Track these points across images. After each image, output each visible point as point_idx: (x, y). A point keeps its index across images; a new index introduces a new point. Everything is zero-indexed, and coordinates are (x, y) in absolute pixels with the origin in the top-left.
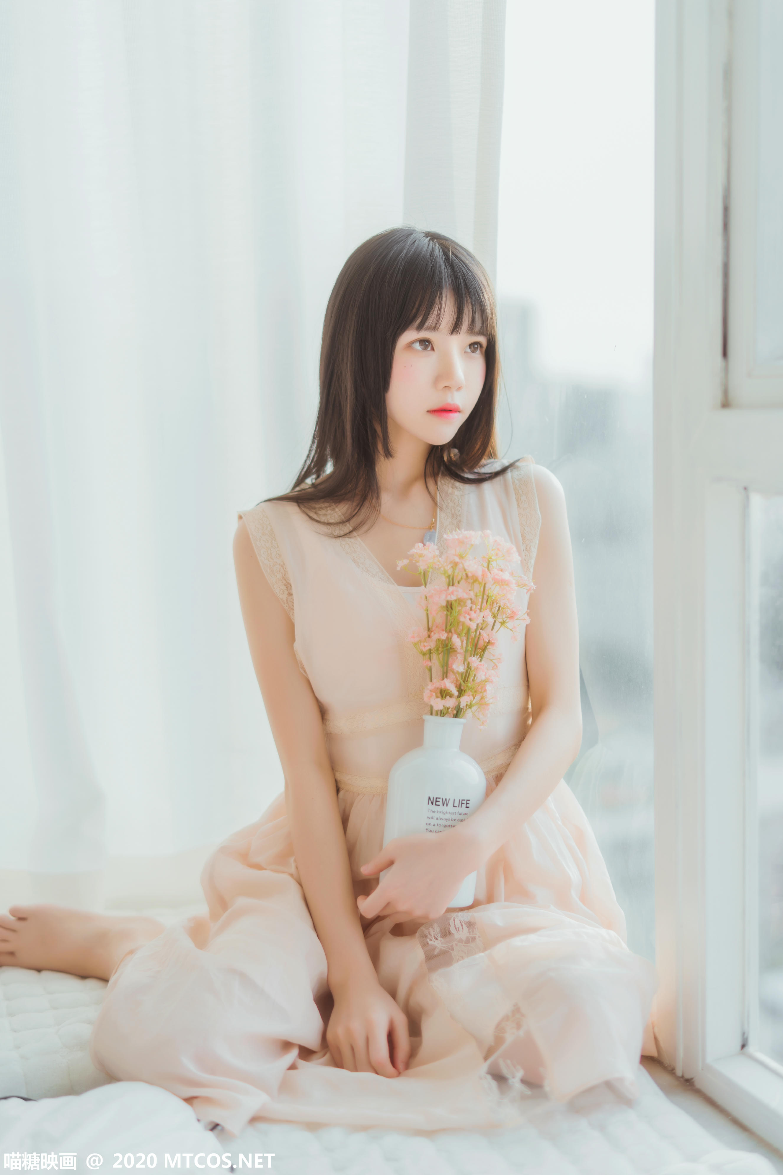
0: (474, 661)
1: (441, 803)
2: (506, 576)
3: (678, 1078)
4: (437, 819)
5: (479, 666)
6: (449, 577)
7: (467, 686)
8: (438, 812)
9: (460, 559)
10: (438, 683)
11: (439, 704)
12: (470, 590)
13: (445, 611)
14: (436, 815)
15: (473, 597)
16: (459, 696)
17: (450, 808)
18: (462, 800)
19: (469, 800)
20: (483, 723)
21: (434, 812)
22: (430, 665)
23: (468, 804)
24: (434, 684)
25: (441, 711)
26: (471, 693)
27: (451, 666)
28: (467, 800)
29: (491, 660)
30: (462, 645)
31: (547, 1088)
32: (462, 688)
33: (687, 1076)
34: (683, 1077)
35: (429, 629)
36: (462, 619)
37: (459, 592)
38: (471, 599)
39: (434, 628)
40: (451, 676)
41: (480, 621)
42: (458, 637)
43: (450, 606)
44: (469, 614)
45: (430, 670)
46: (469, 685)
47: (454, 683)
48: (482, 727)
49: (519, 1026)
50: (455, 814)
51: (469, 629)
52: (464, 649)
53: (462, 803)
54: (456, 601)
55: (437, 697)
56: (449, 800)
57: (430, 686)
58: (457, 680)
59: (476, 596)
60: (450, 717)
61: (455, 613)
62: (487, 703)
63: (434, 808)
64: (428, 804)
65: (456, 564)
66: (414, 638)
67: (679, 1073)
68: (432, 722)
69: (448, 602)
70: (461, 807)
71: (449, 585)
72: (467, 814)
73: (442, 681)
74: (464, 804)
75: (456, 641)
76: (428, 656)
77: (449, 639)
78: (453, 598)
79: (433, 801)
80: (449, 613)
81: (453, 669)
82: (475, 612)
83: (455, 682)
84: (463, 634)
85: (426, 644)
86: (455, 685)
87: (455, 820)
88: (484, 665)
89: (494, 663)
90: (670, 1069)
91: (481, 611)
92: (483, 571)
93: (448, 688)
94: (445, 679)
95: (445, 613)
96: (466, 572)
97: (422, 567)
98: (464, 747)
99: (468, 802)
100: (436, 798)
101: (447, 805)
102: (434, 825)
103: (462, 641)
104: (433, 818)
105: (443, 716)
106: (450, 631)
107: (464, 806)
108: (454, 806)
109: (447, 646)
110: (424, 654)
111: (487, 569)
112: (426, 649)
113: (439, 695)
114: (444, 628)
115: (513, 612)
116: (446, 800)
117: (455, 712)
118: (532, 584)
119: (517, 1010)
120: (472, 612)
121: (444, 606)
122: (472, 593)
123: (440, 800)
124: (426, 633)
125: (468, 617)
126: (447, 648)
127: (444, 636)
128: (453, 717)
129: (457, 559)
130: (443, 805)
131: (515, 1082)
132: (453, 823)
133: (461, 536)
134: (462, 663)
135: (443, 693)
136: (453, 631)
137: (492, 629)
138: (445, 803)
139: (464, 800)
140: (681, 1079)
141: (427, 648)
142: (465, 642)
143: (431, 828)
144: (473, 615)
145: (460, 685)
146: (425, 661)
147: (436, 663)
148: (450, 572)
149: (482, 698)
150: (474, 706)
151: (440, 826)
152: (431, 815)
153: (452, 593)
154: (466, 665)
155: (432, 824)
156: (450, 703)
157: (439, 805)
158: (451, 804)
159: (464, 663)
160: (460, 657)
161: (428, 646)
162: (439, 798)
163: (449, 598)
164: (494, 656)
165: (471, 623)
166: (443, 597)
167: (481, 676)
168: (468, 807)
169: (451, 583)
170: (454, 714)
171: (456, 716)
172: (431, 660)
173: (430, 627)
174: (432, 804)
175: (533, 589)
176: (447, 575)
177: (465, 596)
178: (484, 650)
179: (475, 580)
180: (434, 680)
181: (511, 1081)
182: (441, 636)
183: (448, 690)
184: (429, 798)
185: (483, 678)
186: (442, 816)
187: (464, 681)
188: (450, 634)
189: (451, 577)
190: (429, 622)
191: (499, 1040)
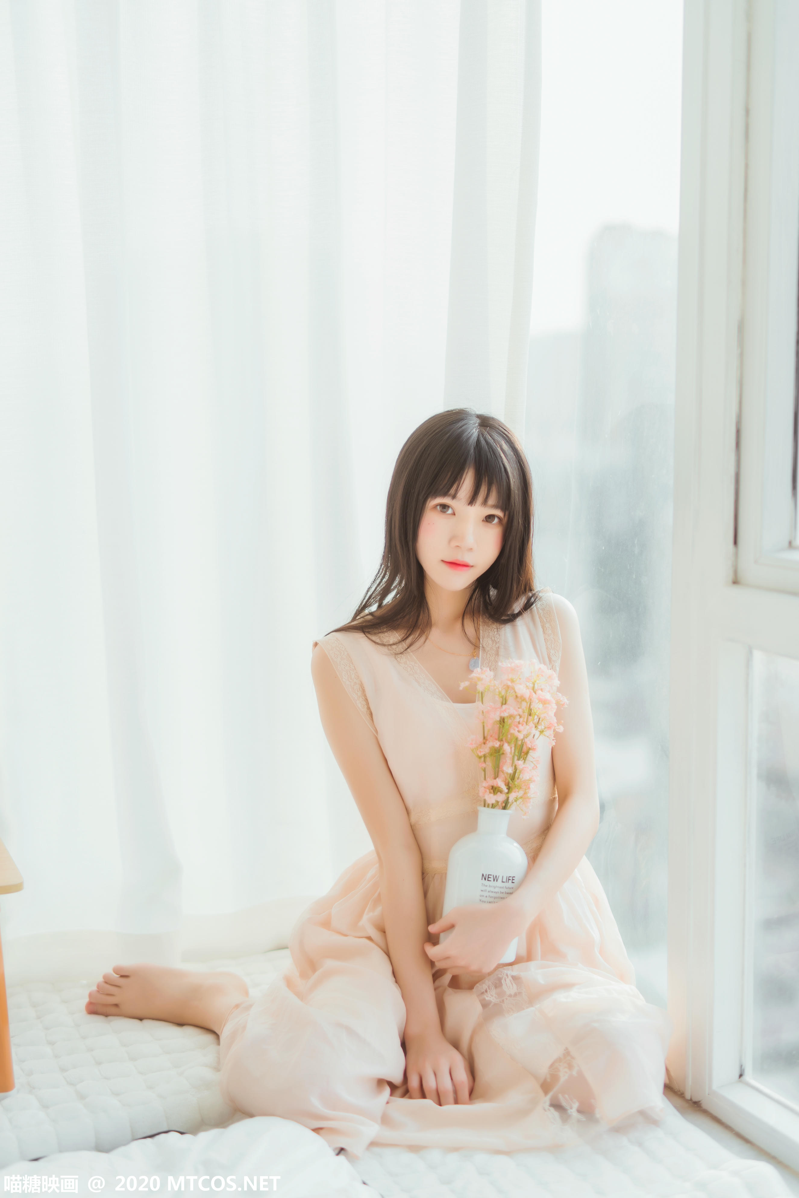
0: (520, 763)
1: (492, 879)
2: (548, 696)
3: (687, 1101)
4: (489, 892)
5: (524, 768)
6: (502, 697)
7: (514, 784)
8: (490, 886)
9: (511, 683)
10: (491, 782)
11: (491, 799)
12: (518, 708)
13: (498, 724)
14: (488, 889)
15: (521, 713)
16: (508, 793)
17: (499, 883)
18: (509, 877)
19: (514, 877)
20: (525, 814)
21: (486, 886)
22: (485, 766)
23: (514, 880)
24: (488, 782)
25: (493, 804)
26: (517, 790)
27: (502, 768)
28: (513, 877)
29: (532, 762)
30: (511, 751)
31: (598, 1116)
32: (510, 785)
33: (695, 1099)
34: (691, 1100)
35: (484, 738)
36: (512, 731)
37: (510, 709)
38: (519, 715)
39: (489, 737)
40: (502, 776)
41: (525, 732)
42: (508, 745)
43: (502, 721)
44: (517, 727)
45: (485, 771)
46: (516, 783)
47: (504, 782)
48: (525, 817)
49: (570, 1067)
50: (503, 888)
51: (517, 739)
52: (513, 754)
53: (509, 879)
54: (507, 717)
55: (490, 793)
56: (499, 876)
57: (485, 784)
58: (506, 779)
59: (524, 712)
60: (499, 809)
61: (506, 727)
62: (529, 797)
63: (486, 882)
64: (482, 879)
65: (508, 687)
66: (472, 744)
67: (688, 1097)
68: (484, 814)
69: (501, 717)
70: (508, 882)
71: (502, 704)
72: (513, 888)
73: (495, 780)
74: (510, 880)
75: (507, 748)
76: (483, 759)
77: (501, 746)
78: (505, 715)
79: (486, 877)
80: (501, 726)
81: (503, 770)
82: (522, 725)
83: (504, 780)
84: (513, 742)
85: (481, 750)
86: (505, 783)
87: (503, 893)
88: (528, 768)
89: (534, 764)
90: (679, 1093)
91: (526, 724)
92: (530, 693)
93: (500, 786)
94: (497, 779)
95: (498, 725)
96: (516, 694)
97: (480, 688)
98: (511, 834)
99: (514, 878)
100: (489, 875)
101: (497, 881)
102: (486, 897)
103: (511, 748)
104: (485, 891)
105: (494, 808)
106: (502, 740)
107: (510, 881)
108: (503, 882)
109: (499, 752)
110: (480, 757)
111: (532, 691)
112: (481, 754)
113: (492, 791)
114: (497, 737)
115: (551, 724)
116: (496, 876)
117: (504, 805)
118: (566, 700)
119: (567, 1053)
120: (520, 725)
121: (498, 721)
122: (520, 710)
123: (492, 877)
124: (481, 739)
125: (517, 729)
126: (499, 754)
127: (497, 744)
128: (502, 809)
129: (509, 683)
130: (494, 880)
131: (573, 1112)
132: (502, 895)
133: (513, 664)
134: (511, 765)
135: (495, 790)
136: (504, 740)
137: (533, 737)
138: (496, 879)
139: (511, 877)
140: (690, 1102)
141: (484, 753)
142: (513, 748)
143: (484, 899)
144: (521, 727)
145: (509, 783)
146: (480, 763)
147: (489, 764)
148: (503, 693)
149: (525, 793)
150: (519, 799)
151: (491, 897)
152: (484, 888)
153: (505, 710)
154: (514, 767)
155: (485, 896)
156: (501, 798)
157: (490, 881)
158: (500, 880)
159: (512, 766)
160: (509, 761)
161: (483, 752)
162: (491, 875)
163: (502, 715)
164: (534, 758)
165: (519, 734)
166: (498, 713)
167: (526, 776)
168: (514, 883)
169: (504, 702)
170: (503, 807)
171: (504, 808)
172: (485, 763)
173: (486, 735)
174: (485, 879)
175: (567, 704)
176: (500, 696)
177: (516, 713)
178: (527, 753)
179: (523, 699)
180: (488, 779)
181: (569, 1111)
182: (495, 744)
183: (499, 787)
184: (483, 875)
185: (528, 778)
186: (492, 889)
187: (511, 780)
188: (502, 742)
189: (504, 697)
190: (485, 731)
191: (555, 1077)
